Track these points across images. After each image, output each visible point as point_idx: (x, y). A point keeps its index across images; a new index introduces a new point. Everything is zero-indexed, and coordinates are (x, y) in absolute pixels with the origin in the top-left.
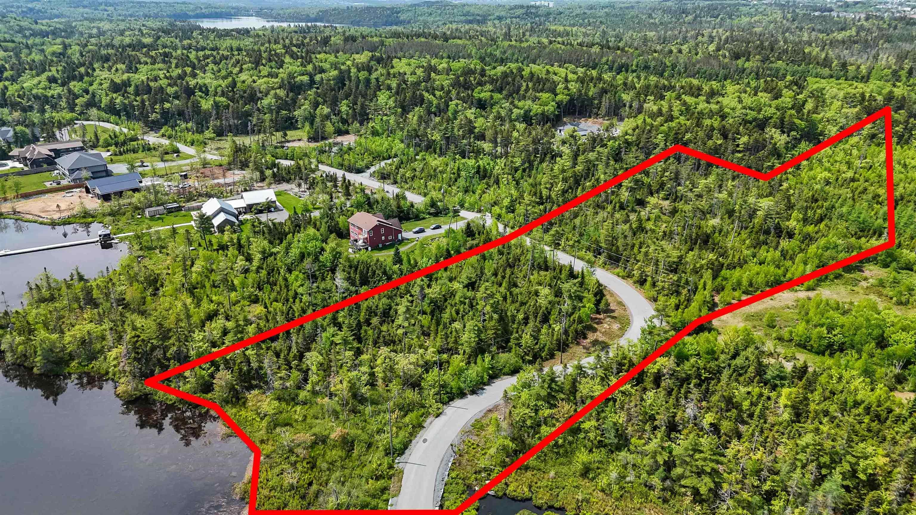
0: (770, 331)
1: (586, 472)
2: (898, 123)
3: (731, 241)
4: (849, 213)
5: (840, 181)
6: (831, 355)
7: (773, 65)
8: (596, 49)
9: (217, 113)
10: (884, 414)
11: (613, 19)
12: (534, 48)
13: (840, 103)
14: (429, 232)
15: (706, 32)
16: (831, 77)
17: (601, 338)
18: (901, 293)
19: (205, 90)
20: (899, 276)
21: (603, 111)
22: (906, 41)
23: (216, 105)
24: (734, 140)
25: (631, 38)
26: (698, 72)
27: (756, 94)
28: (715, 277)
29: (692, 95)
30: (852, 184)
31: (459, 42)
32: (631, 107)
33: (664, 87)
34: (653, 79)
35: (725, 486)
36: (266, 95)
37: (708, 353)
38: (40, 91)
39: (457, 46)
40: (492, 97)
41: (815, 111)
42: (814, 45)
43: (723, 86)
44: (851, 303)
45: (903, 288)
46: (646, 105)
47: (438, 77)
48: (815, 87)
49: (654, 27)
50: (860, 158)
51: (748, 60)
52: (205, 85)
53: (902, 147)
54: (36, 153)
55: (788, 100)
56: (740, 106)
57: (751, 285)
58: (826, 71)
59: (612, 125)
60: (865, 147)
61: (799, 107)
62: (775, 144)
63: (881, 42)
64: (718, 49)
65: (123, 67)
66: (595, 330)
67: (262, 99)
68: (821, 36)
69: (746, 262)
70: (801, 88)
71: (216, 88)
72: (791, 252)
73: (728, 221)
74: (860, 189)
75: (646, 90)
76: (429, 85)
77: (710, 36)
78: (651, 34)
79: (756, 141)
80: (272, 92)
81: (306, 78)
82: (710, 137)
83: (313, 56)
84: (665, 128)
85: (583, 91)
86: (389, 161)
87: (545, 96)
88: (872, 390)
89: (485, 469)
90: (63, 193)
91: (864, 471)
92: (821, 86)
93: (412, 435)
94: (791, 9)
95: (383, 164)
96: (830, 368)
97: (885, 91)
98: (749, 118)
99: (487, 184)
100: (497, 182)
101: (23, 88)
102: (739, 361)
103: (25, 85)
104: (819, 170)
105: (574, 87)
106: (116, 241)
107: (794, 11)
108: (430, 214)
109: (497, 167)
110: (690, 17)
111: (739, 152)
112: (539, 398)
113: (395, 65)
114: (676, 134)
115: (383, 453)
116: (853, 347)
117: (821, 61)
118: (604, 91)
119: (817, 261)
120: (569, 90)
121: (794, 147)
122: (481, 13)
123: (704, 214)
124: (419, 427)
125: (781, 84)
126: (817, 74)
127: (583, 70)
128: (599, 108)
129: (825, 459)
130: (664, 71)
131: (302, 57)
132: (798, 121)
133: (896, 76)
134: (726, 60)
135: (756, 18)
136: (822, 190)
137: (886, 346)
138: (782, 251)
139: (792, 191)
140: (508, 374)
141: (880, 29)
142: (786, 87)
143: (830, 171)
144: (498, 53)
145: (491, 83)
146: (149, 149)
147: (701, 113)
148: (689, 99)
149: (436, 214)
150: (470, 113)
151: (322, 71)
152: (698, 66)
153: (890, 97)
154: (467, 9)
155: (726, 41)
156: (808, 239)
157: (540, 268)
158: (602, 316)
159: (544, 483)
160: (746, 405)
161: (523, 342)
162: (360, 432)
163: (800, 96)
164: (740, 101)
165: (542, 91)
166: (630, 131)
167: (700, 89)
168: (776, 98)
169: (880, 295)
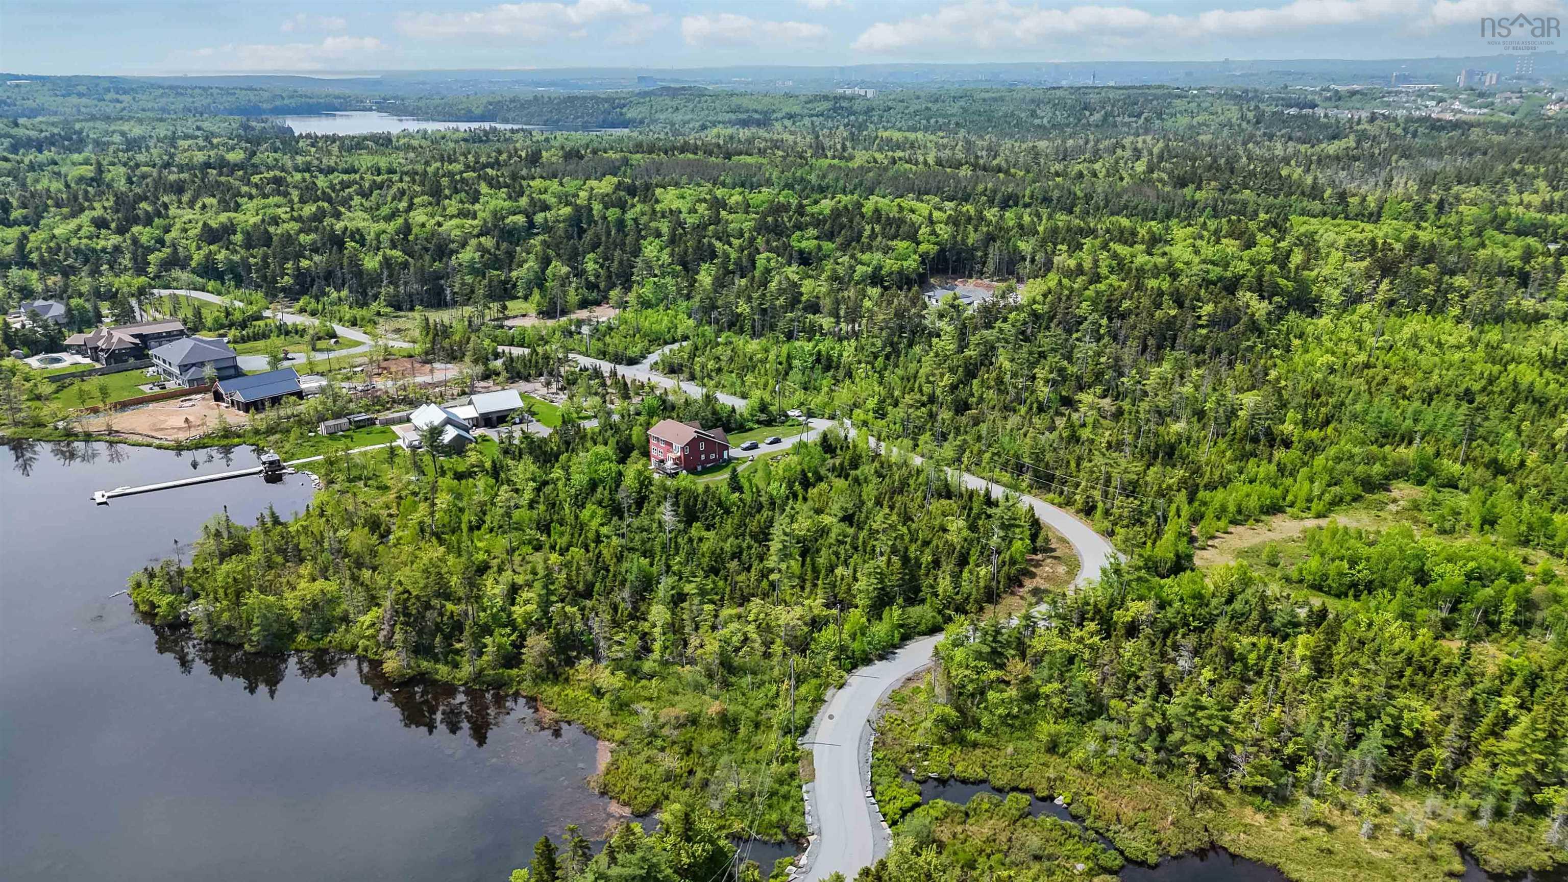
0: (1272, 570)
1: (1053, 748)
2: (1425, 282)
3: (1205, 454)
4: (1366, 412)
5: (1349, 367)
6: (1357, 597)
7: (1238, 196)
8: (965, 172)
9: (390, 276)
10: (1430, 666)
11: (976, 118)
12: (869, 170)
13: (1340, 254)
14: (765, 449)
15: (1127, 141)
16: (1325, 214)
17: (1043, 585)
18: (1443, 517)
19: (359, 237)
20: (1439, 497)
21: (990, 266)
22: (1431, 155)
23: (387, 262)
24: (1194, 308)
25: (1012, 150)
26: (1126, 207)
27: (1218, 242)
28: (1191, 501)
29: (1125, 243)
30: (1366, 371)
31: (749, 159)
32: (1033, 261)
33: (1081, 230)
34: (1061, 219)
35: (1238, 748)
36: (464, 245)
37: (1194, 598)
38: (84, 241)
39: (747, 166)
40: (820, 248)
41: (1306, 265)
42: (1293, 163)
43: (1167, 228)
44: (1378, 532)
45: (1445, 511)
46: (1056, 259)
47: (731, 217)
48: (1303, 229)
49: (1043, 131)
50: (1374, 334)
51: (1199, 188)
52: (358, 230)
53: (1434, 318)
54: (115, 340)
55: (1265, 249)
56: (1197, 260)
57: (1239, 512)
58: (1316, 206)
59: (1011, 290)
60: (1382, 318)
61: (1282, 260)
62: (1253, 315)
63: (1395, 157)
64: (1151, 170)
65: (214, 201)
66: (1033, 575)
67: (457, 252)
68: (1303, 148)
69: (1230, 480)
70: (1283, 232)
71: (378, 236)
72: (1289, 466)
73: (1197, 426)
74: (1378, 378)
75: (1054, 235)
76: (720, 228)
77: (1136, 149)
78: (1042, 144)
79: (1226, 310)
80: (473, 242)
81: (520, 219)
82: (1159, 306)
83: (524, 183)
84: (1090, 293)
85: (959, 238)
86: (676, 346)
87: (901, 245)
88: (1413, 638)
89: (920, 749)
90: (176, 402)
91: (1410, 726)
92: (1312, 228)
93: (813, 710)
94: (1252, 105)
95: (667, 349)
96: (1356, 613)
97: (1406, 236)
98: (1212, 276)
99: (834, 377)
100: (849, 375)
101: (54, 236)
102: (1237, 605)
103: (56, 232)
104: (1317, 352)
105: (945, 232)
106: (290, 470)
107: (1257, 107)
108: (759, 422)
109: (845, 354)
110: (1097, 117)
111: (1202, 326)
112: (979, 656)
113: (660, 198)
114: (1109, 301)
115: (781, 732)
116: (1384, 586)
117: (1308, 191)
118: (990, 238)
119: (1327, 478)
120: (937, 236)
121: (1280, 319)
122: (759, 108)
123: (1162, 415)
124: (819, 700)
125: (1253, 225)
126: (1303, 209)
127: (952, 205)
128: (984, 263)
129: (1360, 715)
130: (1074, 205)
131: (507, 186)
132: (1282, 282)
133: (1419, 213)
134: (1167, 189)
135: (1200, 119)
136: (1325, 379)
137: (1427, 583)
138: (1278, 465)
139: (1283, 383)
140: (924, 634)
141: (1392, 136)
142: (1260, 230)
143: (1333, 353)
144: (813, 178)
145: (816, 226)
146: (287, 333)
147: (1141, 270)
148: (1122, 250)
149: (769, 423)
150: (792, 272)
151: (546, 207)
152: (1125, 197)
153: (1412, 245)
154: (735, 101)
155: (1161, 158)
156: (1312, 448)
157: (940, 496)
158: (1039, 557)
159: (1002, 761)
160: (1252, 658)
161: (940, 591)
162: (742, 708)
163: (1282, 244)
164: (1197, 252)
165: (894, 238)
166: (1039, 298)
167: (1134, 233)
168: (1248, 247)
169: (1416, 521)
